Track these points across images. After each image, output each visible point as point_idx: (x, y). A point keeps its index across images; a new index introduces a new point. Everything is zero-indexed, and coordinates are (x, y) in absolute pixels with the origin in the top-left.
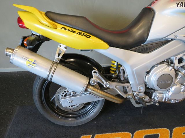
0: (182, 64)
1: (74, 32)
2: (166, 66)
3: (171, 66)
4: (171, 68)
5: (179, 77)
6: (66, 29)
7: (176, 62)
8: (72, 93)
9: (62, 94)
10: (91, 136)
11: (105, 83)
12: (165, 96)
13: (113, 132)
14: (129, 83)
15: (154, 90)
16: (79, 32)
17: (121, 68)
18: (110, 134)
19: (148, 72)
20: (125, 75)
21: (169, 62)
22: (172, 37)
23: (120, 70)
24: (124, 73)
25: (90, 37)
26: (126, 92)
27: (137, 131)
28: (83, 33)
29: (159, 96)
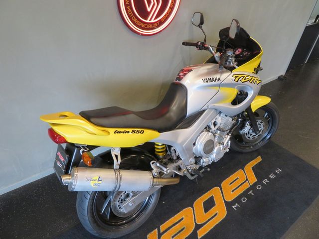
0: (217, 127)
1: (128, 132)
2: (206, 133)
3: (209, 131)
4: (210, 133)
5: (216, 138)
6: (120, 132)
7: (212, 126)
8: (131, 194)
9: (118, 200)
10: (157, 230)
11: (165, 170)
12: (210, 159)
13: (175, 215)
14: (181, 159)
15: (201, 157)
16: (133, 131)
17: (172, 149)
18: (173, 218)
19: (194, 144)
20: (177, 154)
21: (208, 128)
22: (205, 107)
23: (172, 151)
24: (175, 152)
25: (143, 131)
26: (179, 169)
27: (195, 203)
28: (136, 130)
29: (206, 161)
